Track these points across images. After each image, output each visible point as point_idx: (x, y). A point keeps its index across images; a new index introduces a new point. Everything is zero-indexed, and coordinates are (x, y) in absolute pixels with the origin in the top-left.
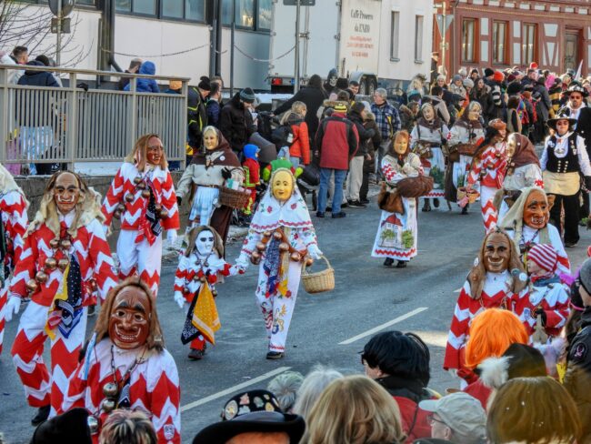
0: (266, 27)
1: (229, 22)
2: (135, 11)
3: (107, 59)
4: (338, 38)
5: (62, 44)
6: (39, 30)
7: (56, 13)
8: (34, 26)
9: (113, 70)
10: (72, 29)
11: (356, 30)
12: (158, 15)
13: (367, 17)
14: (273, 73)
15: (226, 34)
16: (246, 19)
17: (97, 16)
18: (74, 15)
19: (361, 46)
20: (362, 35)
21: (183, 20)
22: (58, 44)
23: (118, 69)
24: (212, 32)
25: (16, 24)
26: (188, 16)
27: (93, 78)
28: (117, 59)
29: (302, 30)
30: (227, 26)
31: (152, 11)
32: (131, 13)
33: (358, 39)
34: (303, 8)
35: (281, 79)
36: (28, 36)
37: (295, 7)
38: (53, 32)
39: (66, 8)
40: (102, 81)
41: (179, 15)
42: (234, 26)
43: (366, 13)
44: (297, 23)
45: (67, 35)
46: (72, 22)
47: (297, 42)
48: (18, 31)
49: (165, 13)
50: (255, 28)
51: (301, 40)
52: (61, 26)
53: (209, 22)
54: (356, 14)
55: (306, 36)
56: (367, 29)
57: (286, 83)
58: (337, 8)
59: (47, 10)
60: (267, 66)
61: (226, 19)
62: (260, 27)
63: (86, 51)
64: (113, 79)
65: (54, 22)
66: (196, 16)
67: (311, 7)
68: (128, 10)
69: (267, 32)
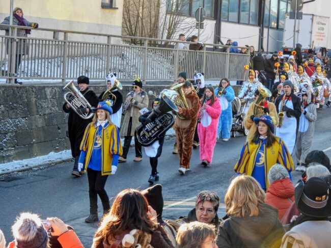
0: (282, 28)
1: (267, 26)
2: (230, 20)
3: (217, 39)
4: (311, 32)
5: (200, 33)
6: (191, 27)
7: (198, 20)
8: (189, 26)
9: (220, 44)
10: (204, 27)
11: (319, 29)
12: (239, 22)
13: (323, 24)
14: (284, 46)
15: (265, 30)
16: (274, 24)
17: (214, 22)
18: (205, 22)
19: (320, 36)
20: (321, 31)
21: (248, 24)
22: (199, 33)
23: (222, 44)
24: (260, 30)
25: (182, 25)
26: (250, 23)
27: (212, 47)
28: (222, 39)
29: (296, 29)
30: (266, 27)
31: (237, 21)
32: (228, 21)
33: (319, 33)
34: (297, 20)
35: (287, 49)
36: (187, 29)
37: (294, 20)
38: (197, 28)
39: (202, 19)
40: (215, 48)
41: (247, 22)
42: (269, 27)
43: (323, 23)
44: (295, 27)
45: (202, 30)
46: (204, 25)
47: (294, 34)
48: (183, 28)
49: (241, 21)
50: (277, 28)
51: (296, 33)
52: (200, 26)
53: (259, 25)
54: (318, 23)
55: (298, 31)
56: (323, 29)
57: (289, 50)
58: (311, 21)
59: (195, 19)
60: (282, 43)
61: (266, 24)
62: (280, 27)
63: (209, 36)
64: (220, 47)
65: (197, 24)
66: (254, 23)
67: (300, 20)
68: (227, 20)
69: (282, 30)
